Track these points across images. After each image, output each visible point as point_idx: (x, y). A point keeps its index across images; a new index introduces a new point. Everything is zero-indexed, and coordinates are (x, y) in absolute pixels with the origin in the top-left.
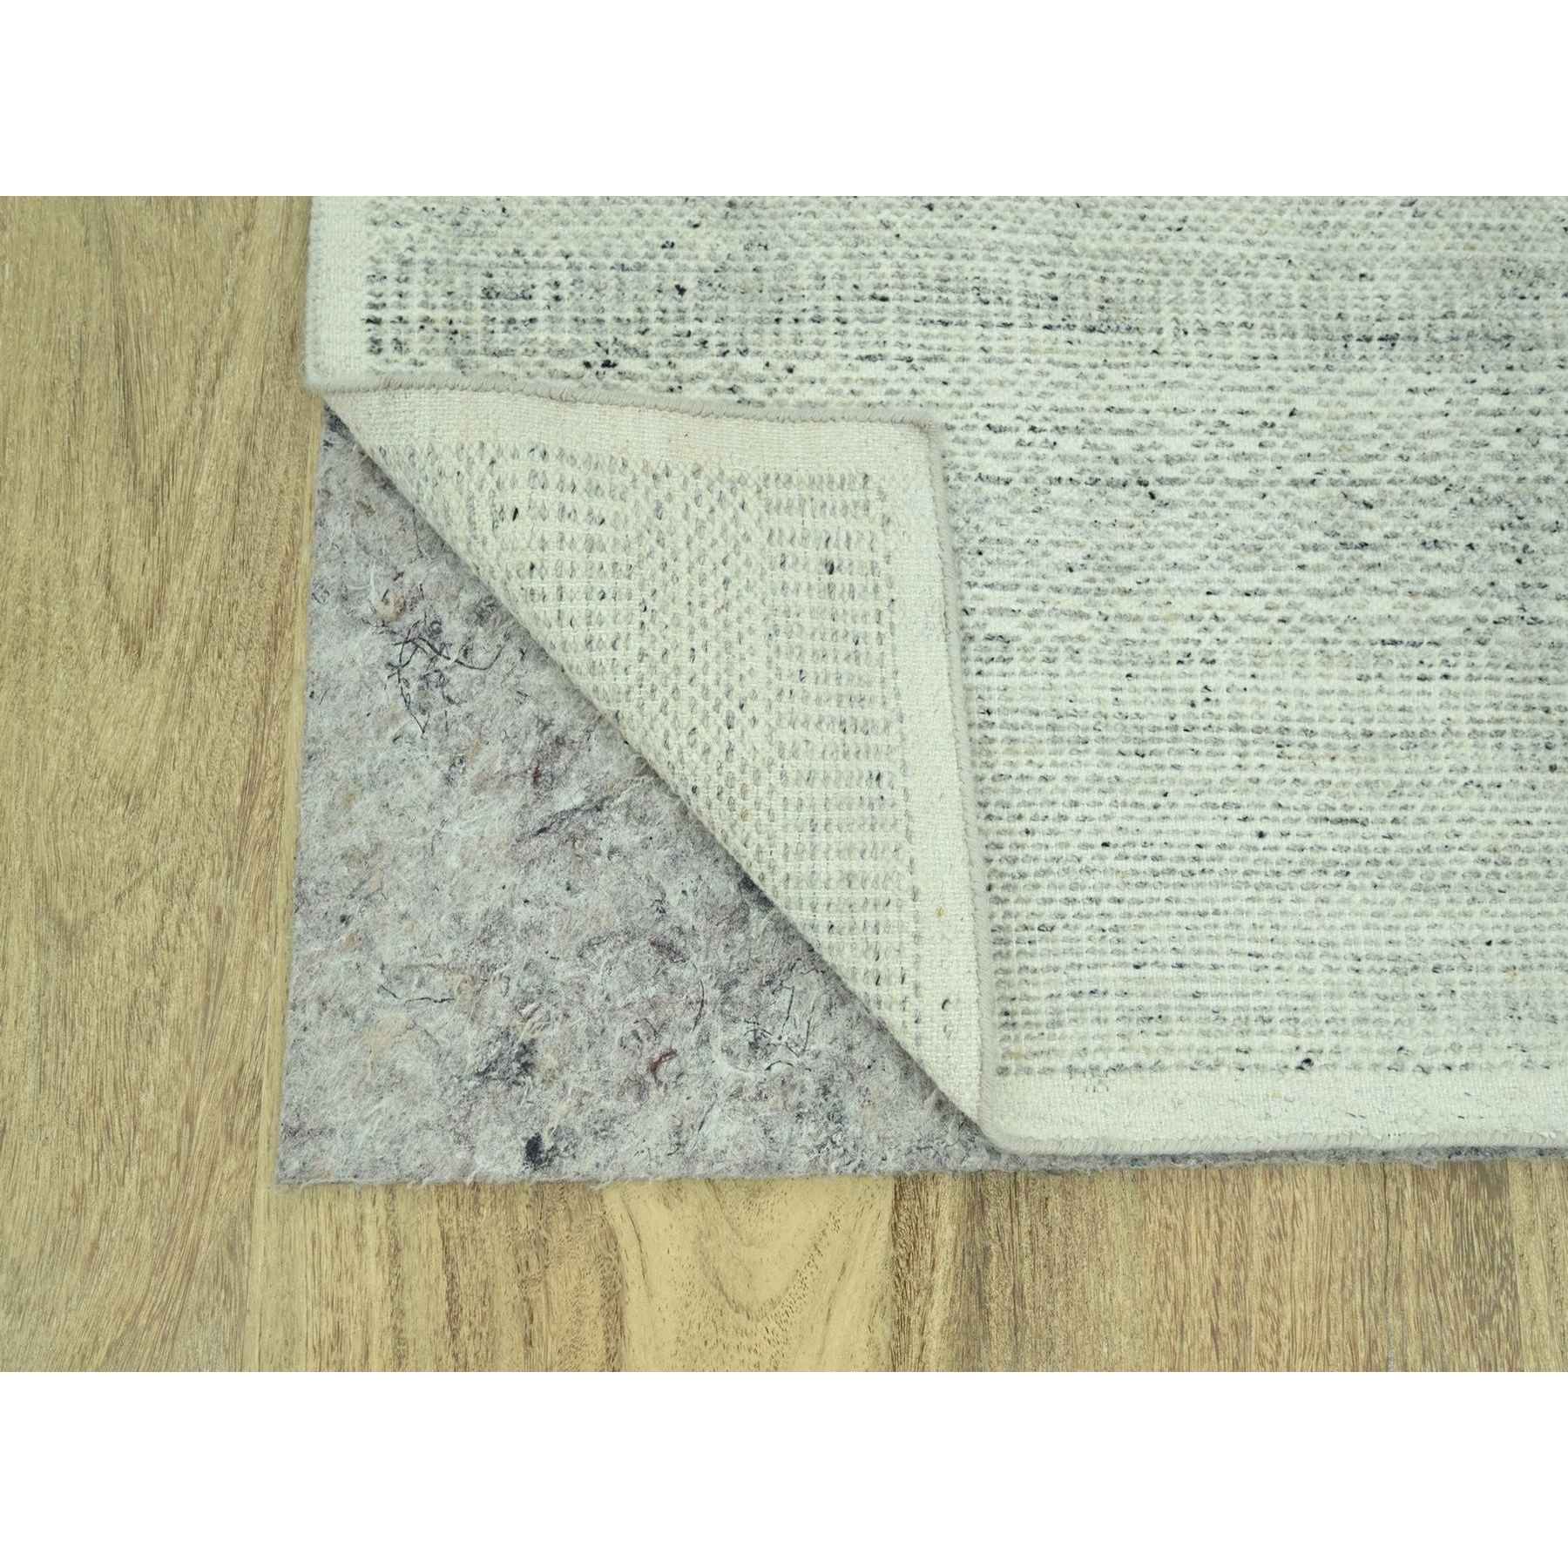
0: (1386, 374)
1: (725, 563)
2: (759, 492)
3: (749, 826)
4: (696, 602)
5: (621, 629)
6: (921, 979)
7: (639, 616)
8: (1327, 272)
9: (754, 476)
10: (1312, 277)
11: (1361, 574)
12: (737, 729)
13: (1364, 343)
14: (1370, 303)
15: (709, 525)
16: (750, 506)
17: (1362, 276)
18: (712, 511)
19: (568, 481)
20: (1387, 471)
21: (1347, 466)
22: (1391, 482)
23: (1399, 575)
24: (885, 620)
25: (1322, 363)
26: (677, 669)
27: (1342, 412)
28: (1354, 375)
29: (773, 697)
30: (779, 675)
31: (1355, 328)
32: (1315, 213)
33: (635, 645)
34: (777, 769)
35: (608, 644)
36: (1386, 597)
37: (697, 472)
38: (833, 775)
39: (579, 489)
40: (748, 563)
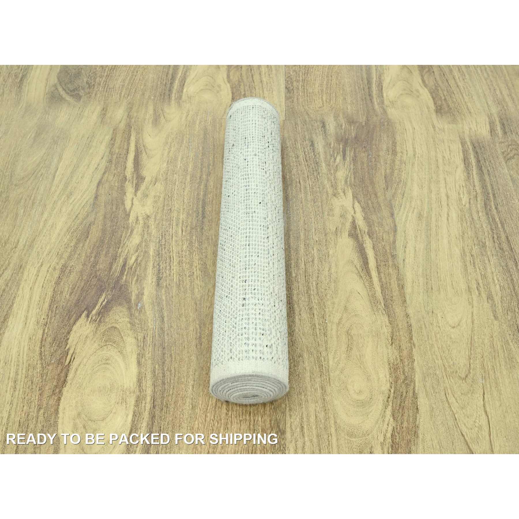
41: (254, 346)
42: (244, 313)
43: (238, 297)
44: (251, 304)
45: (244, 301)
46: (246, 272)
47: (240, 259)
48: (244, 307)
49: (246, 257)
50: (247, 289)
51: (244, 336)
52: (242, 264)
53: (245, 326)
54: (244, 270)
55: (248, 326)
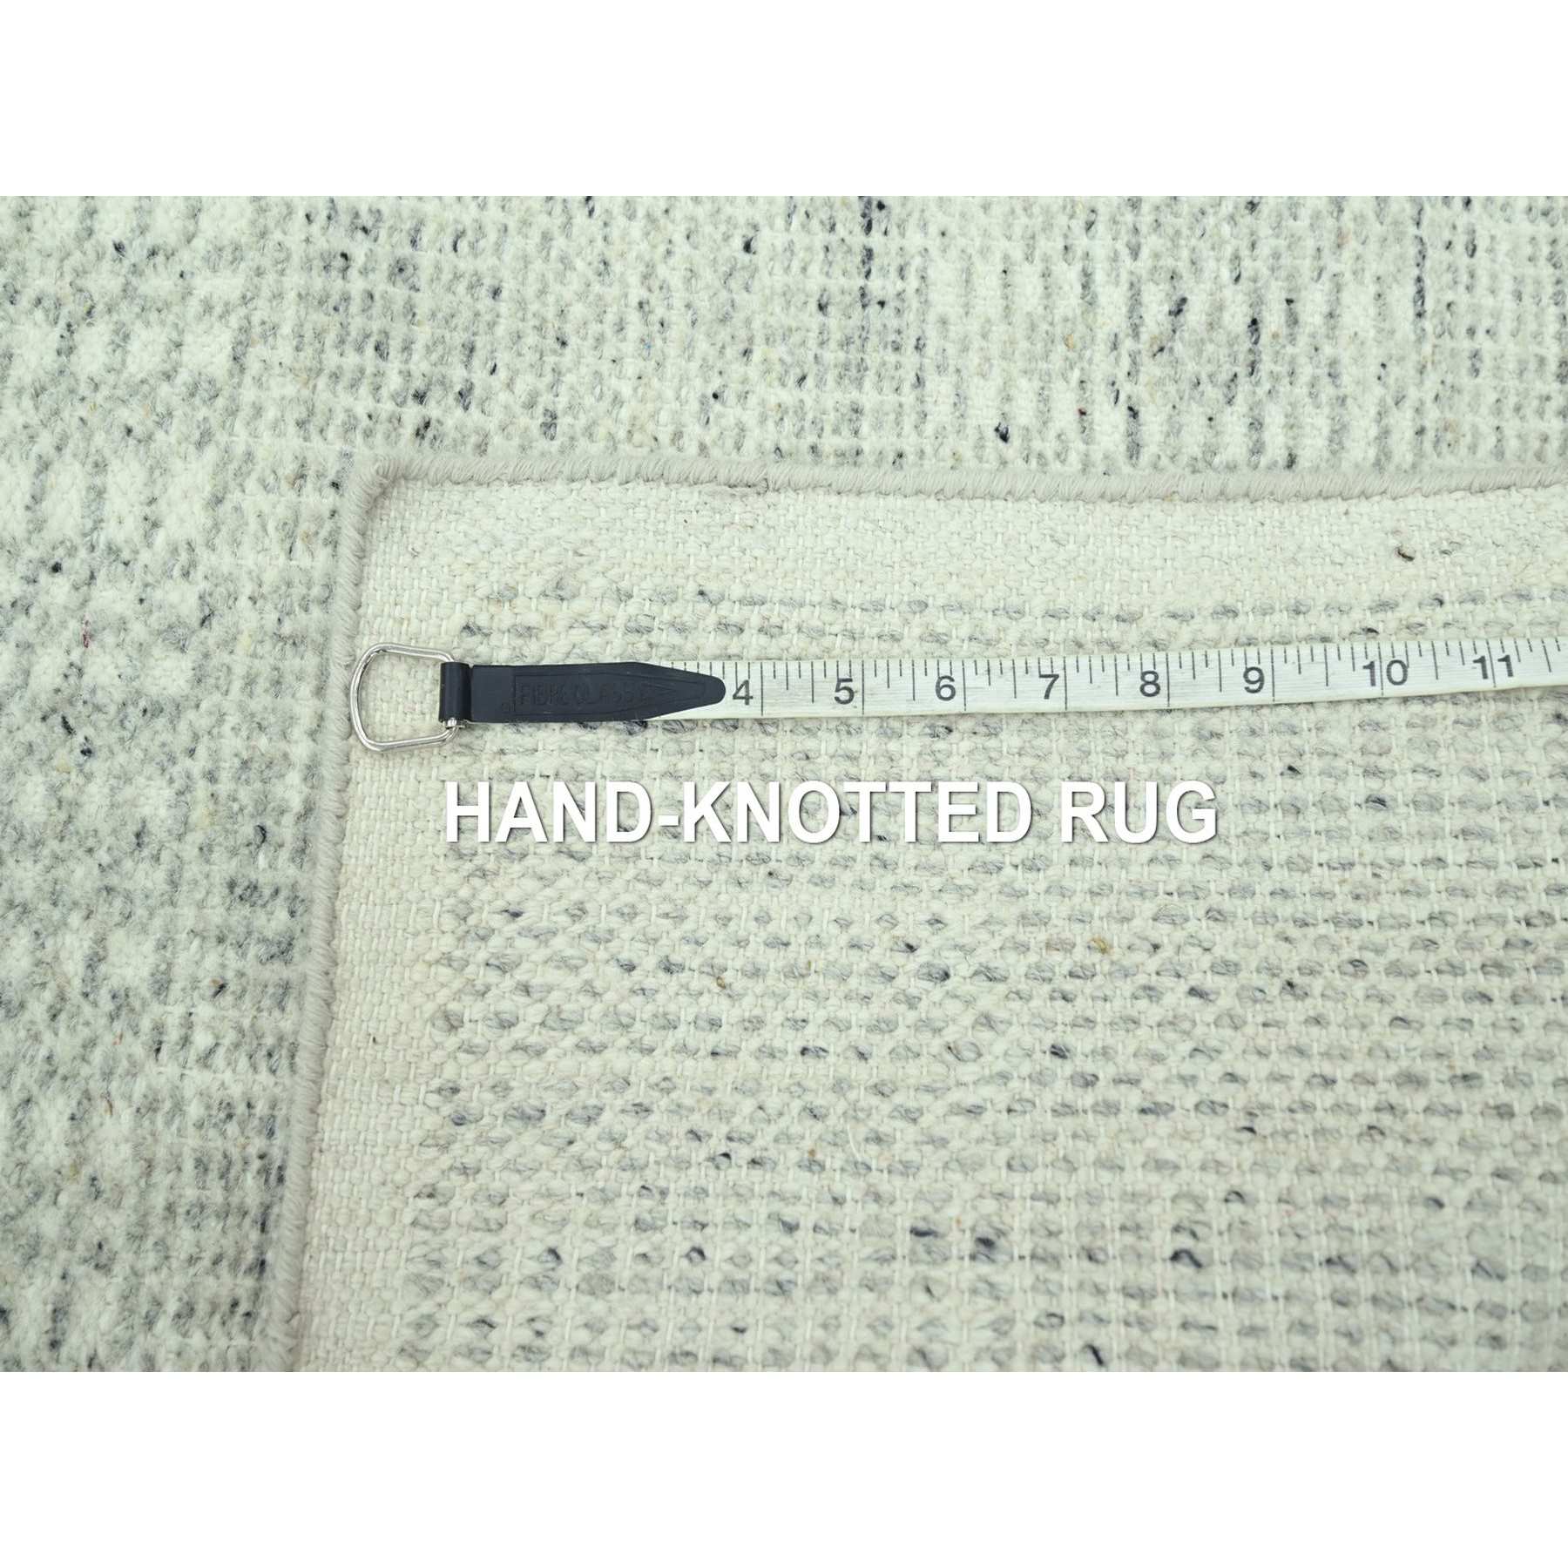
0: (933, 230)
1: (630, 968)
2: (483, 874)
3: (1118, 935)
4: (711, 1040)
5: (761, 1209)
6: (1367, 600)
7: (738, 1173)
8: (738, 318)
9: (452, 880)
10: (746, 353)
11: (1303, 340)
12: (950, 959)
13: (875, 265)
14: (801, 240)
15: (555, 998)
16: (512, 896)
17: (747, 247)
18: (526, 989)
19: (468, 1334)
20: (1115, 258)
21: (1102, 335)
22: (1135, 253)
23: (1306, 266)
24: (736, 615)
25: (910, 359)
26: (839, 1086)
27: (999, 331)
28: (934, 296)
29: (890, 879)
30: (847, 862)
31: (845, 282)
32: (620, 328)
33: (795, 1181)
34: (1021, 879)
35: (787, 1241)
36: (1346, 297)
37: (452, 1024)
38: (1029, 761)
39: (483, 1309)
40: (629, 914)
41: (525, 1336)
42: (842, 1243)
43: (1021, 1184)
44: (936, 1309)
45: (968, 1245)
46: (1296, 1262)
47: (1461, 1194)
48: (904, 1242)
49: (1478, 1268)
50: (1098, 1275)
51: (629, 1245)
52: (1402, 1217)
53: (719, 1252)
54: (1322, 1246)
55: (714, 1280)
